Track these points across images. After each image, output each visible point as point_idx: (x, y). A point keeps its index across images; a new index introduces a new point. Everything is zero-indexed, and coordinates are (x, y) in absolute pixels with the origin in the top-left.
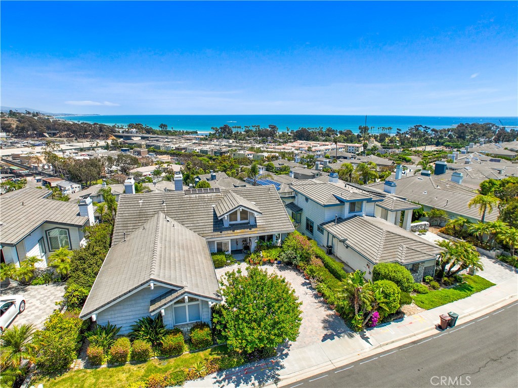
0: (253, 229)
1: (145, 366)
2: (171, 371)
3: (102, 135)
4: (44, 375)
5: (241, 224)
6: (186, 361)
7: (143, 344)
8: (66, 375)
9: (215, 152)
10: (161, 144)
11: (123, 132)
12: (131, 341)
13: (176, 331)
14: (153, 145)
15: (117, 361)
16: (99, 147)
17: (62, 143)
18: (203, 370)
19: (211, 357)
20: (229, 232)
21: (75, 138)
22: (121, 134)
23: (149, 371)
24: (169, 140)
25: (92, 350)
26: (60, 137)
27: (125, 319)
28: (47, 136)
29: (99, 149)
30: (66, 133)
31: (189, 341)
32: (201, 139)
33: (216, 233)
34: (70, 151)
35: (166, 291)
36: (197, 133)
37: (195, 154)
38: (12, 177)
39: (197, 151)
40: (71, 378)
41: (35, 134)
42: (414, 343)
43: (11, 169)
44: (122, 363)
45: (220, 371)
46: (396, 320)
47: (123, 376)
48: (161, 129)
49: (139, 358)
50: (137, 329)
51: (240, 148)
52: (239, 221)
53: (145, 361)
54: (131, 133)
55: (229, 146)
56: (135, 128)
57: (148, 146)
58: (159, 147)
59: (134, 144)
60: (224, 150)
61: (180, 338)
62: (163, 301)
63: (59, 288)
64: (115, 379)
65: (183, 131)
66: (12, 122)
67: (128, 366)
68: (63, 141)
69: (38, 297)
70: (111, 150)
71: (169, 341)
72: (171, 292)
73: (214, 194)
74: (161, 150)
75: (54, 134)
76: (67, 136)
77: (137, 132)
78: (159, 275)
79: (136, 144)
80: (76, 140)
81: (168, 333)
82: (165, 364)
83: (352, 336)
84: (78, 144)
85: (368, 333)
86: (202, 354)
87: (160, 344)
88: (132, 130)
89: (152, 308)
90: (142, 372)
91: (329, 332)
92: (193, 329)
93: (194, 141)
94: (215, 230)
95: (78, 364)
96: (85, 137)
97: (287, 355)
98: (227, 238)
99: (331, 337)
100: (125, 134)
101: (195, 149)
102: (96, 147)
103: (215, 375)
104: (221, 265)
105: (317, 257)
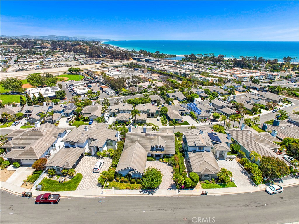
0: (162, 152)
1: (127, 184)
2: (132, 186)
3: (126, 58)
4: (109, 181)
5: (159, 149)
6: (135, 185)
7: (127, 180)
8: (112, 182)
9: (182, 74)
10: (154, 67)
11: (137, 56)
12: (125, 178)
13: (134, 178)
14: (150, 67)
15: (122, 182)
16: (124, 66)
18: (138, 188)
19: (140, 186)
20: (155, 151)
22: (135, 57)
23: (127, 185)
24: (159, 63)
25: (117, 178)
26: (107, 58)
27: (124, 173)
28: (102, 57)
29: (124, 67)
31: (136, 181)
33: (151, 151)
34: (111, 68)
35: (132, 170)
36: (176, 56)
37: (171, 74)
38: (88, 83)
39: (173, 72)
40: (113, 183)
41: (97, 56)
42: (190, 196)
43: (88, 78)
44: (123, 182)
45: (141, 189)
46: (190, 189)
47: (122, 185)
49: (126, 182)
50: (126, 176)
51: (197, 72)
52: (159, 148)
53: (127, 183)
55: (191, 70)
56: (143, 53)
57: (148, 67)
58: (153, 68)
59: (141, 65)
60: (187, 73)
61: (135, 180)
62: (132, 172)
63: (110, 159)
64: (121, 185)
65: (169, 55)
66: (87, 48)
67: (124, 183)
68: (108, 61)
69: (106, 161)
70: (130, 68)
71: (132, 180)
72: (133, 170)
73: (154, 136)
74: (154, 70)
75: (105, 56)
76: (111, 58)
77: (143, 56)
78: (131, 166)
79: (142, 65)
80: (114, 60)
81: (132, 178)
82: (131, 185)
83: (175, 190)
84: (115, 63)
85: (180, 190)
86: (139, 184)
87: (130, 180)
88: (141, 54)
89: (129, 173)
90: (126, 185)
91: (170, 188)
92: (138, 179)
93: (172, 65)
94: (151, 150)
95: (114, 180)
96: (118, 58)
97: (157, 190)
98: (155, 153)
99: (170, 189)
101: (171, 71)
102: (123, 66)
103: (140, 190)
104: (151, 160)
105: (179, 165)
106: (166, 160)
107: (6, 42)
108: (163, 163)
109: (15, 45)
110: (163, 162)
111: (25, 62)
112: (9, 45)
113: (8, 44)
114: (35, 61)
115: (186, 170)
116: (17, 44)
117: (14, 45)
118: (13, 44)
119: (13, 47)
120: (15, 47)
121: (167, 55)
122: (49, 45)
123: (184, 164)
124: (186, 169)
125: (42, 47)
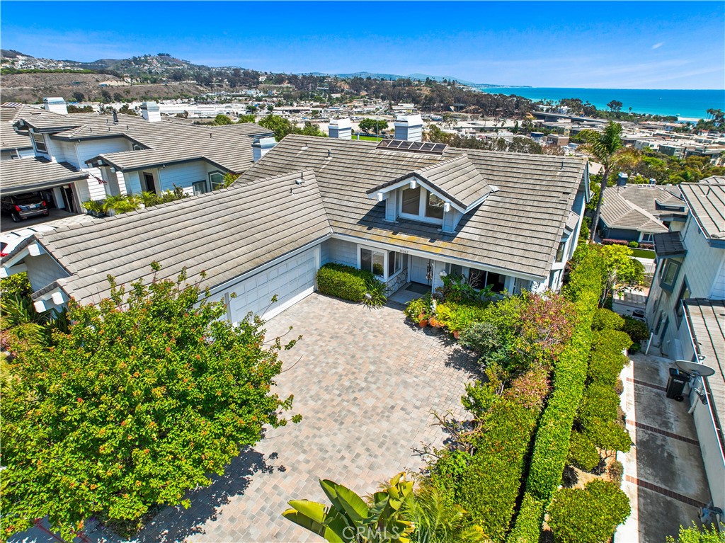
0: (438, 243)
3: (516, 113)
9: (690, 153)
11: (548, 111)
14: (583, 132)
16: (505, 128)
17: (464, 119)
20: (384, 232)
21: (481, 115)
22: (544, 113)
26: (467, 112)
28: (453, 109)
29: (504, 130)
30: (473, 107)
32: (677, 130)
33: (359, 227)
34: (468, 129)
36: (676, 119)
37: (647, 152)
39: (655, 147)
41: (441, 107)
48: (609, 110)
54: (560, 112)
56: (569, 105)
57: (573, 132)
59: (554, 127)
60: (711, 151)
65: (650, 116)
68: (467, 117)
70: (518, 134)
75: (461, 108)
76: (474, 111)
77: (568, 111)
79: (557, 127)
80: (482, 117)
84: (482, 122)
88: (562, 107)
94: (363, 221)
96: (495, 114)
100: (550, 114)
101: (652, 143)
102: (500, 128)
104: (351, 297)
105: (552, 376)
106: (452, 315)
107: (271, 80)
108: (420, 334)
109: (285, 85)
110: (428, 328)
111: (286, 111)
112: (275, 84)
113: (273, 83)
114: (305, 110)
115: (622, 457)
116: (288, 83)
117: (282, 85)
118: (282, 83)
119: (281, 87)
120: (283, 88)
121: (644, 115)
122: (346, 87)
123: (622, 397)
124: (625, 449)
125: (333, 89)
